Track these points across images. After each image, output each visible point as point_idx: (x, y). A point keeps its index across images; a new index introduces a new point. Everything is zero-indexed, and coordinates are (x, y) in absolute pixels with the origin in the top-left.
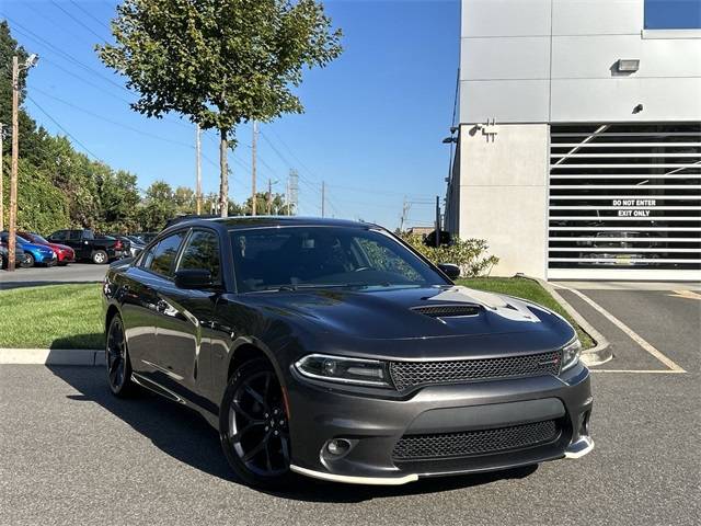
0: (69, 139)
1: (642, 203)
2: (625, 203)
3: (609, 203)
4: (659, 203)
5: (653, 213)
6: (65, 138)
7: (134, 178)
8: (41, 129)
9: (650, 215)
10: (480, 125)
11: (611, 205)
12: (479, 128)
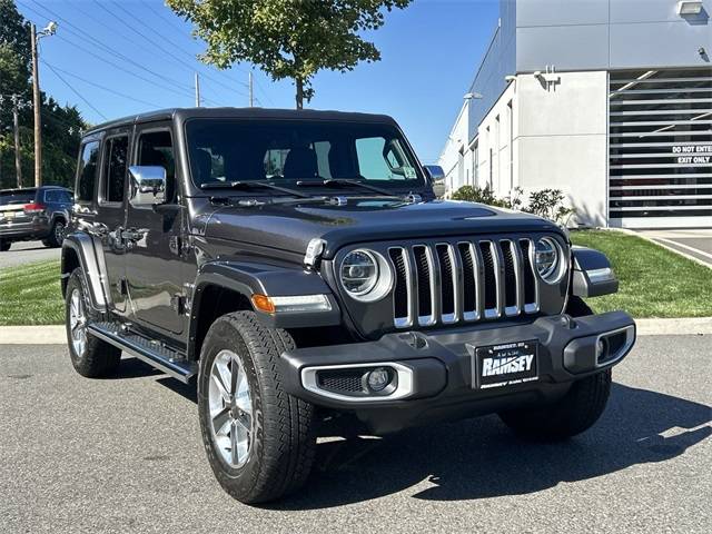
1: (702, 149)
2: (684, 149)
3: (669, 150)
8: (51, 100)
9: (710, 161)
10: (537, 73)
11: (671, 151)
12: (537, 76)
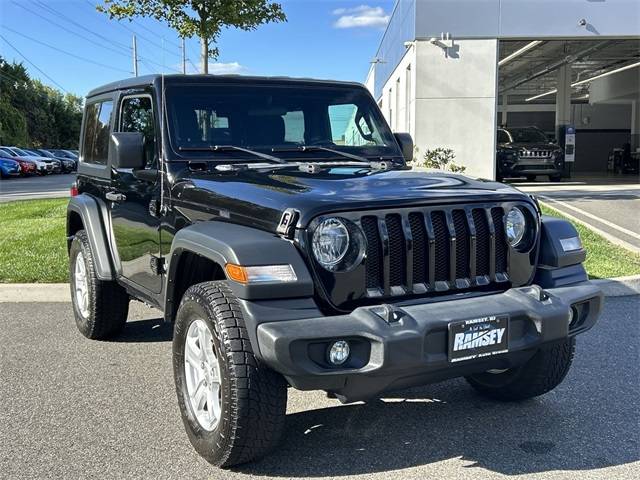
10: (433, 40)
12: (434, 43)
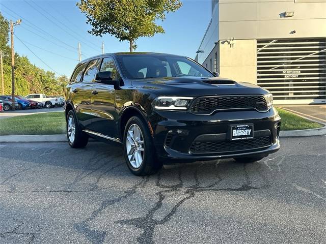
0: (28, 58)
1: (295, 72)
2: (288, 72)
3: (281, 72)
4: (302, 72)
5: (299, 76)
6: (26, 57)
7: (54, 74)
9: (298, 77)
11: (282, 73)
